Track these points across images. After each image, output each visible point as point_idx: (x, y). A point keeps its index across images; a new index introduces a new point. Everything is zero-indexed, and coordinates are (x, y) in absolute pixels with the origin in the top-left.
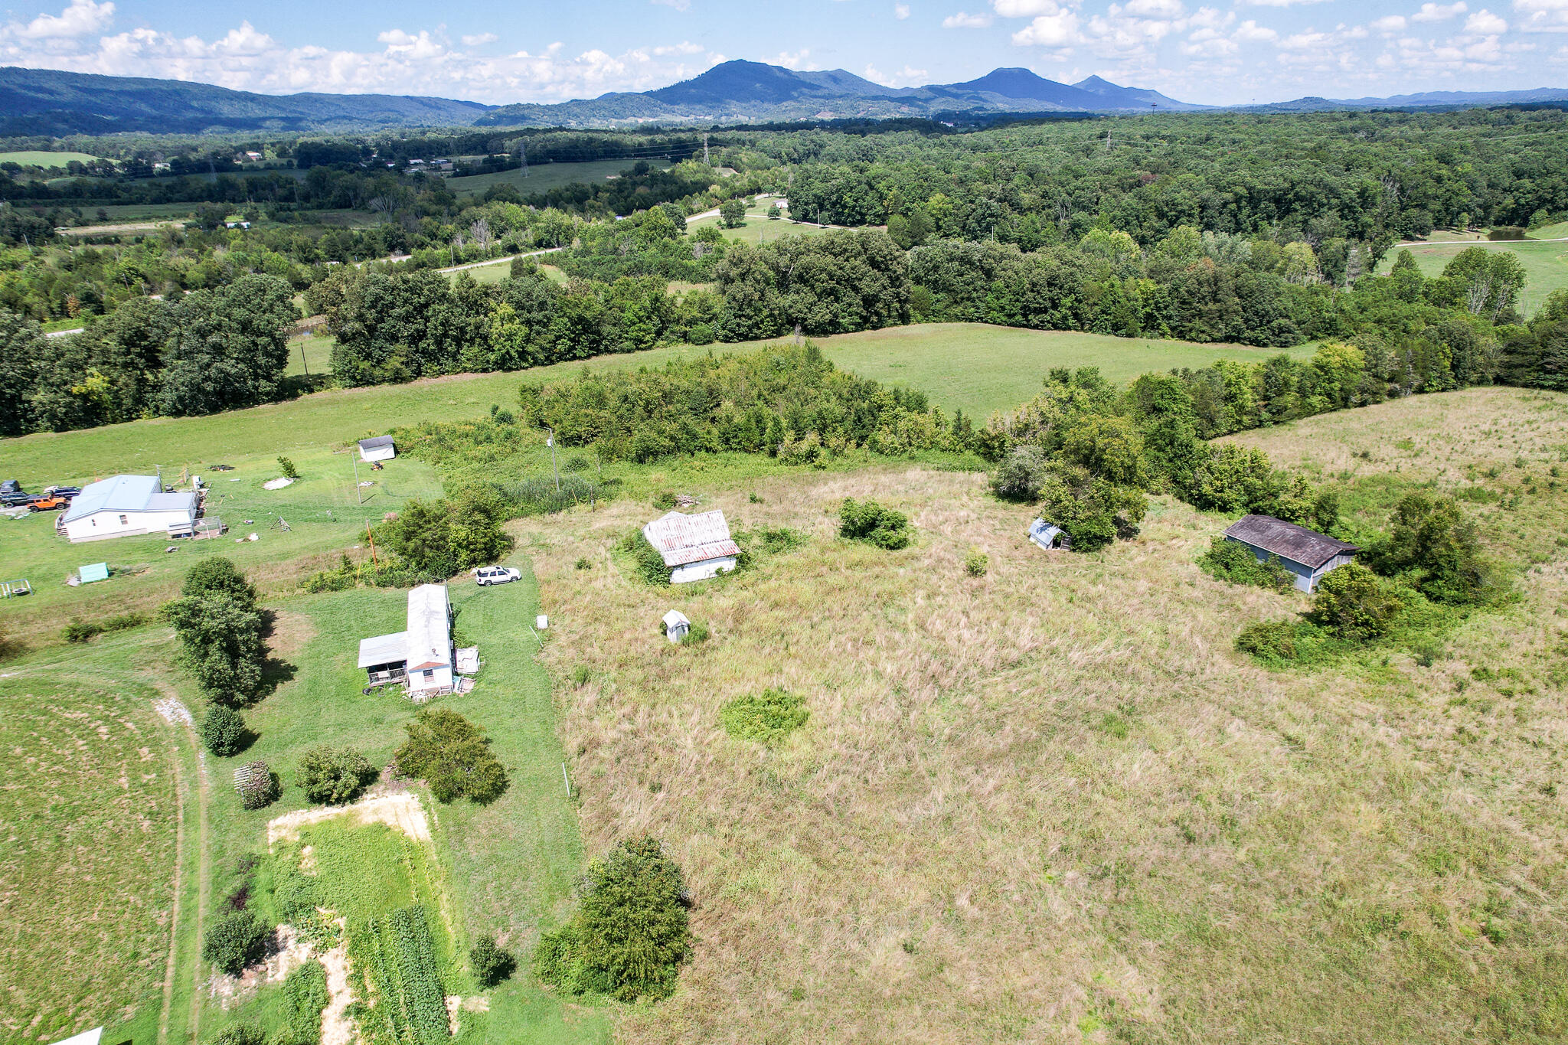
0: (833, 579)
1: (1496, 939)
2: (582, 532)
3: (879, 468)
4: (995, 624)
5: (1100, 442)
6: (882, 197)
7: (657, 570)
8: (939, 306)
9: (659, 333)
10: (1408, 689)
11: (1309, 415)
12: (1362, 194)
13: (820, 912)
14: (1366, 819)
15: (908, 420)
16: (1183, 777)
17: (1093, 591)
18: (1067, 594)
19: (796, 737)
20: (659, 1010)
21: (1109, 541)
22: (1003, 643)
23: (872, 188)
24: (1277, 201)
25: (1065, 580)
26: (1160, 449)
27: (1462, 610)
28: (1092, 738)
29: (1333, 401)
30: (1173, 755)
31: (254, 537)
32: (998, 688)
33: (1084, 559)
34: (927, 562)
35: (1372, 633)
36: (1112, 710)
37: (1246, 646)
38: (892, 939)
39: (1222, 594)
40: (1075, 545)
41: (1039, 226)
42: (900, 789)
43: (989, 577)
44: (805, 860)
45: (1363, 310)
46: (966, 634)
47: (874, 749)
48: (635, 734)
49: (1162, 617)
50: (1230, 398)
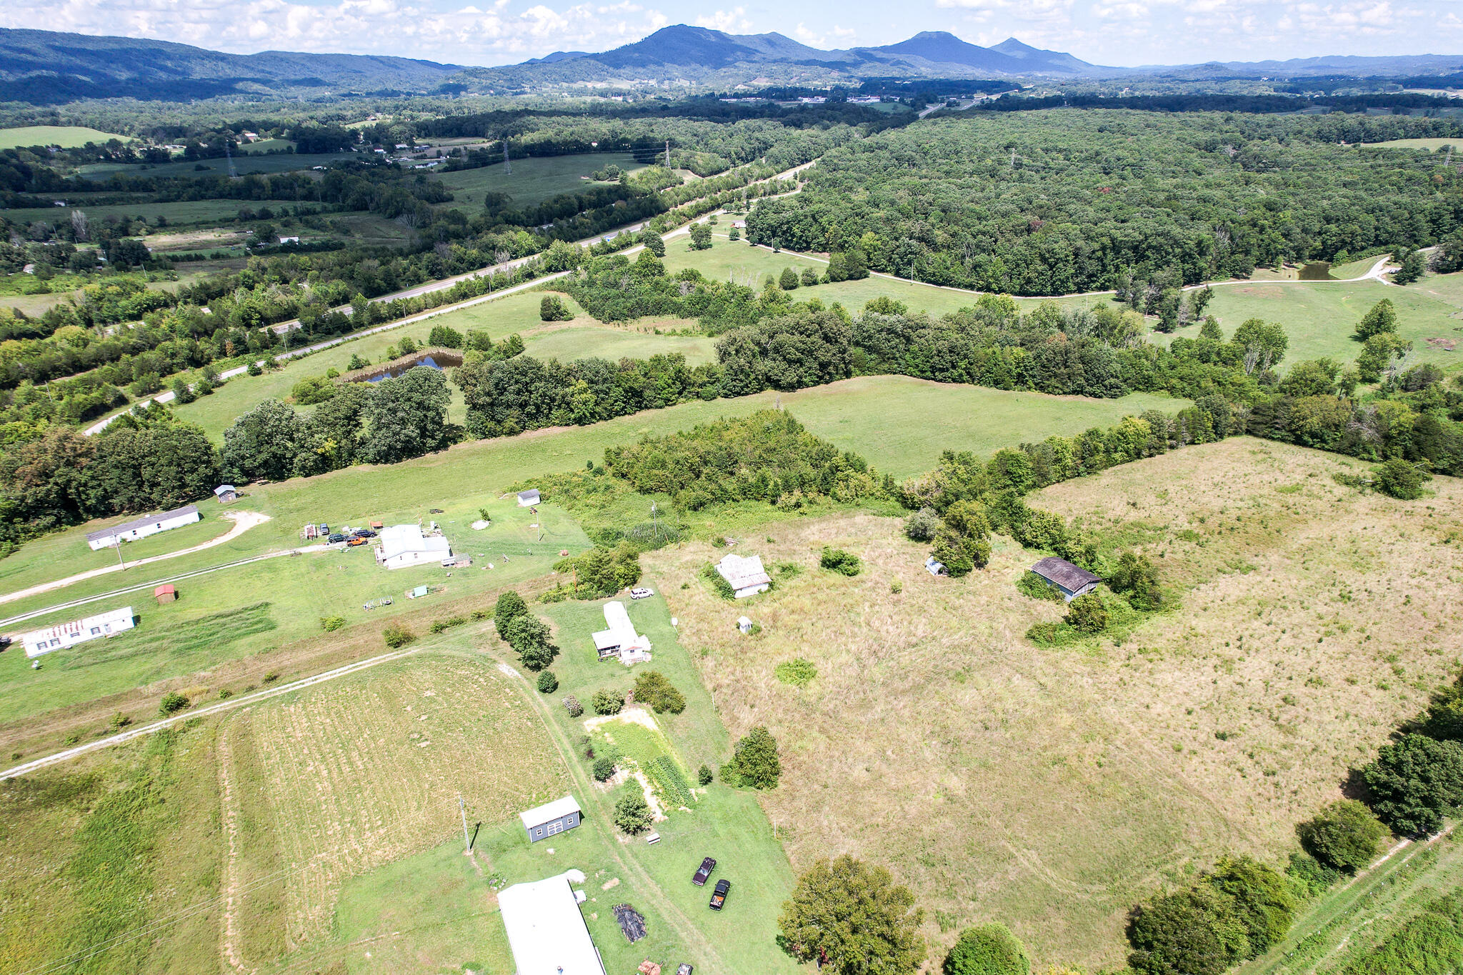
0: (821, 596)
1: (1100, 766)
2: (677, 563)
3: (838, 514)
4: (905, 623)
5: (966, 517)
6: (824, 230)
7: (727, 591)
8: (872, 364)
9: (680, 393)
10: (1103, 659)
11: (1112, 465)
12: (1199, 243)
13: (831, 757)
14: (1065, 720)
15: (856, 478)
16: (988, 702)
17: (958, 602)
18: (943, 604)
19: (812, 683)
20: (773, 791)
21: (970, 570)
22: (910, 634)
23: (816, 220)
24: (1135, 248)
25: (943, 596)
26: (1004, 508)
27: (1148, 614)
28: (949, 683)
29: (1129, 455)
30: (985, 692)
31: (491, 566)
32: (906, 658)
33: (955, 582)
34: (870, 584)
35: (1098, 627)
36: (960, 670)
37: (1031, 636)
38: (861, 766)
39: (1025, 605)
40: (950, 573)
41: (949, 263)
42: (861, 706)
43: (903, 594)
44: (823, 737)
45: (1173, 368)
46: (891, 629)
47: (849, 688)
48: (738, 681)
49: (991, 619)
50: (1058, 461)
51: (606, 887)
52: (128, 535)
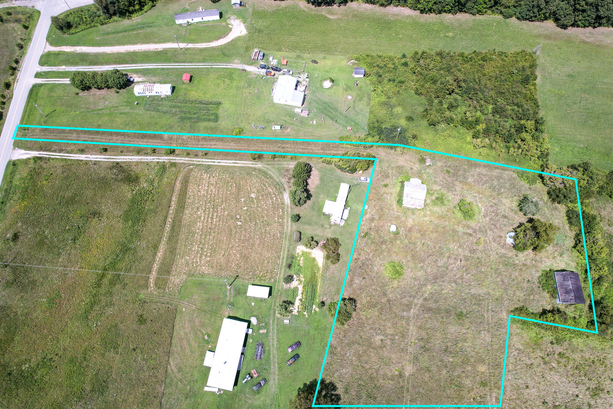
22: (461, 277)
30: (463, 331)
31: (315, 121)
34: (470, 231)
36: (464, 311)
39: (532, 290)
43: (480, 247)
46: (455, 268)
49: (506, 290)
51: (261, 331)
52: (190, 20)
